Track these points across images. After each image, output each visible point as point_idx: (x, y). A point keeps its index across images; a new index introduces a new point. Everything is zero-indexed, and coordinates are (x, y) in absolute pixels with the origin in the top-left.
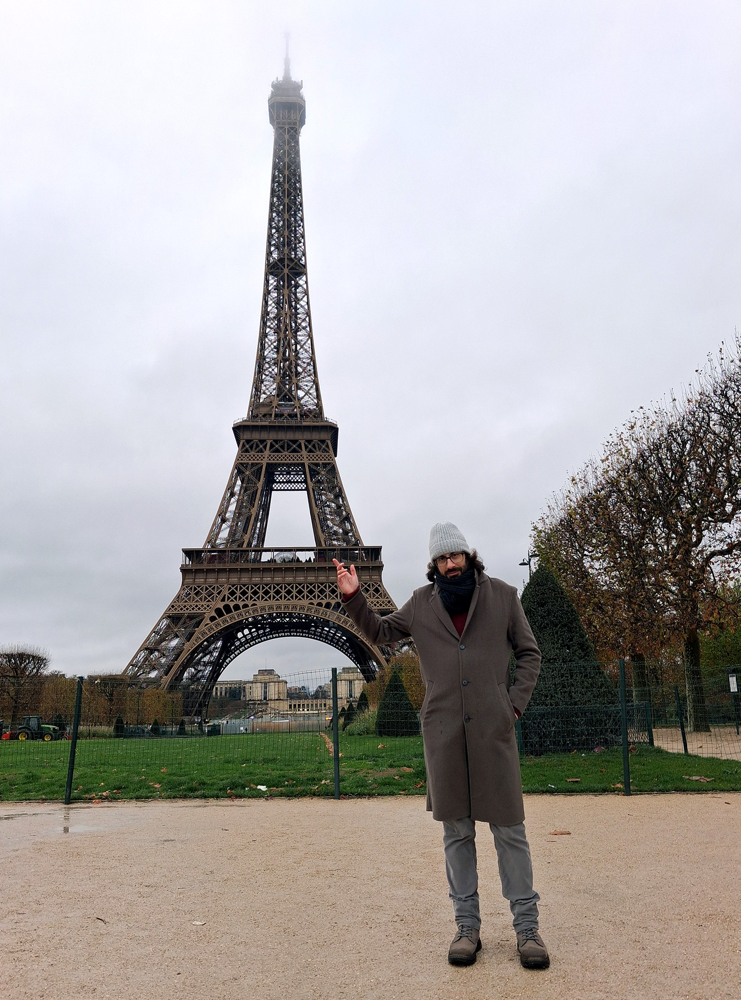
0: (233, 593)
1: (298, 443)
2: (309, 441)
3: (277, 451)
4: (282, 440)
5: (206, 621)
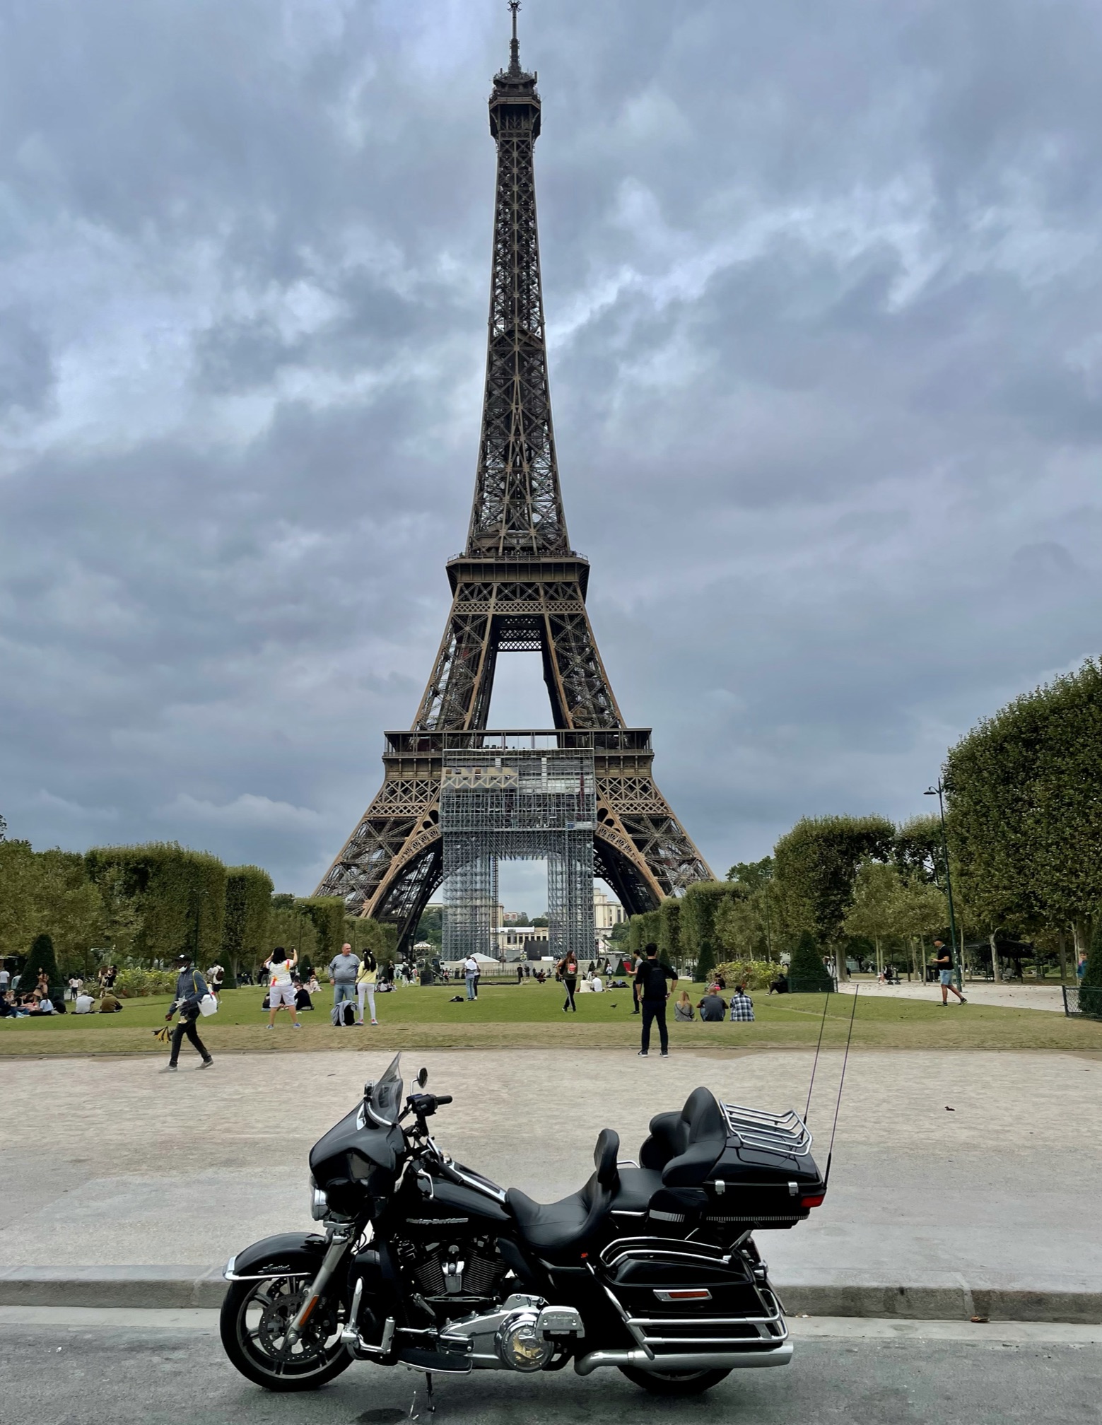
1: (534, 587)
2: (550, 585)
3: (507, 598)
4: (512, 583)
5: (419, 827)
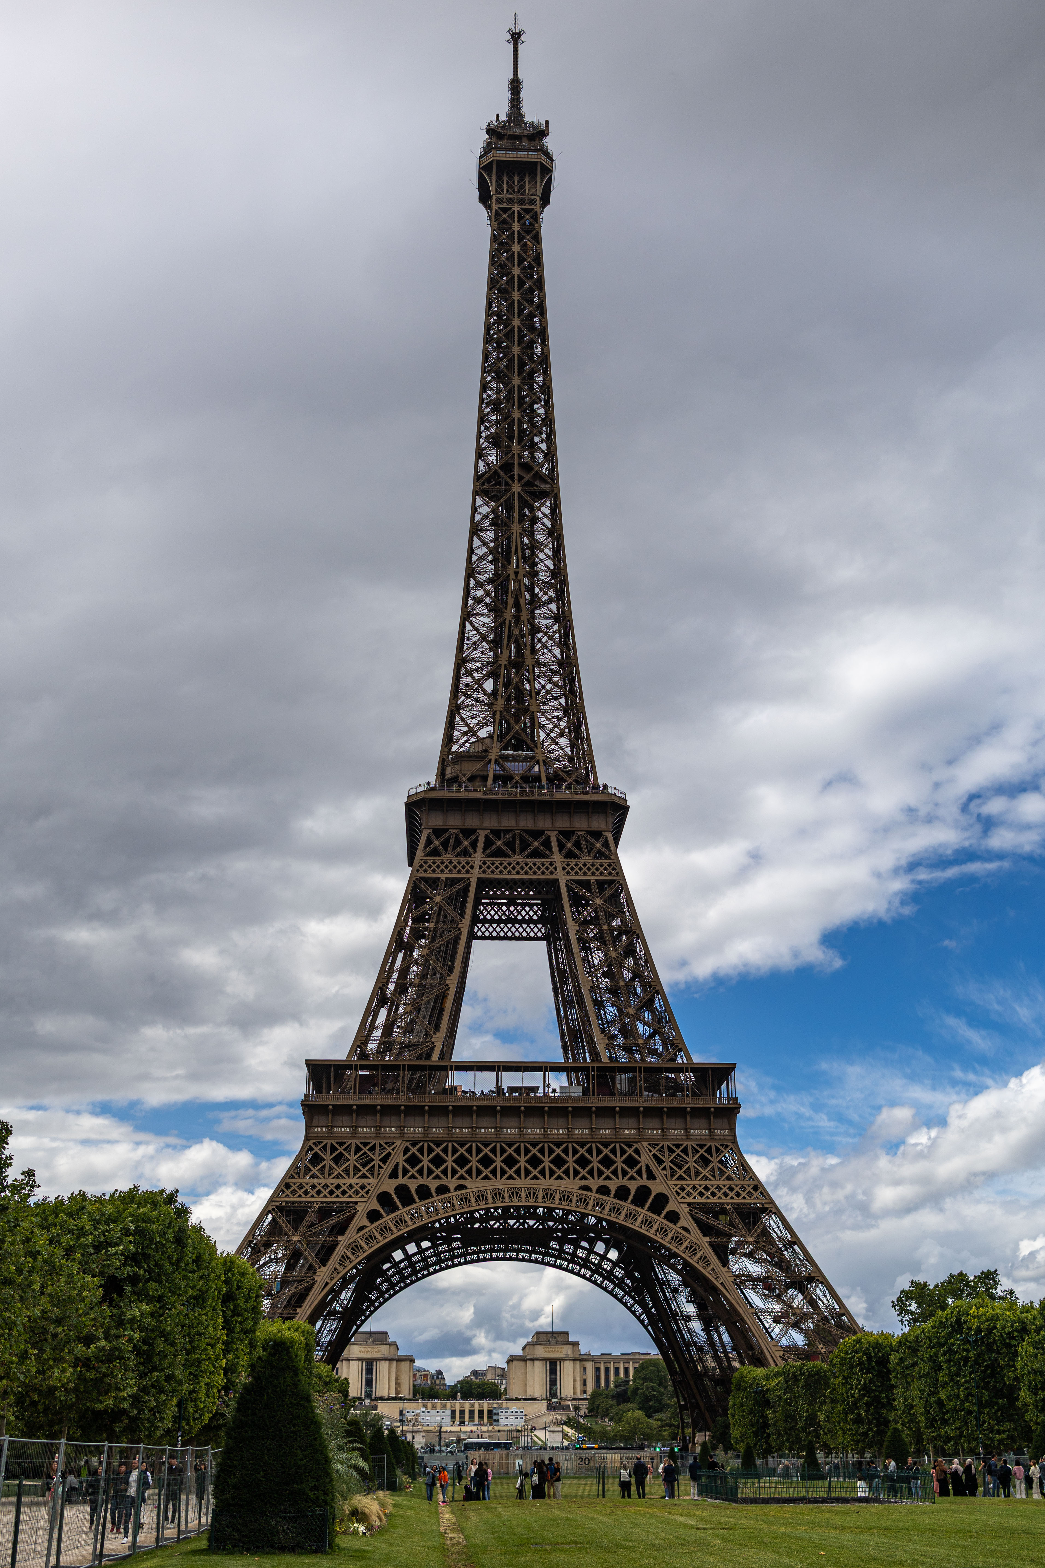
0: (413, 1161)
1: (543, 837)
2: (567, 834)
3: (499, 853)
4: (508, 831)
5: (360, 1219)
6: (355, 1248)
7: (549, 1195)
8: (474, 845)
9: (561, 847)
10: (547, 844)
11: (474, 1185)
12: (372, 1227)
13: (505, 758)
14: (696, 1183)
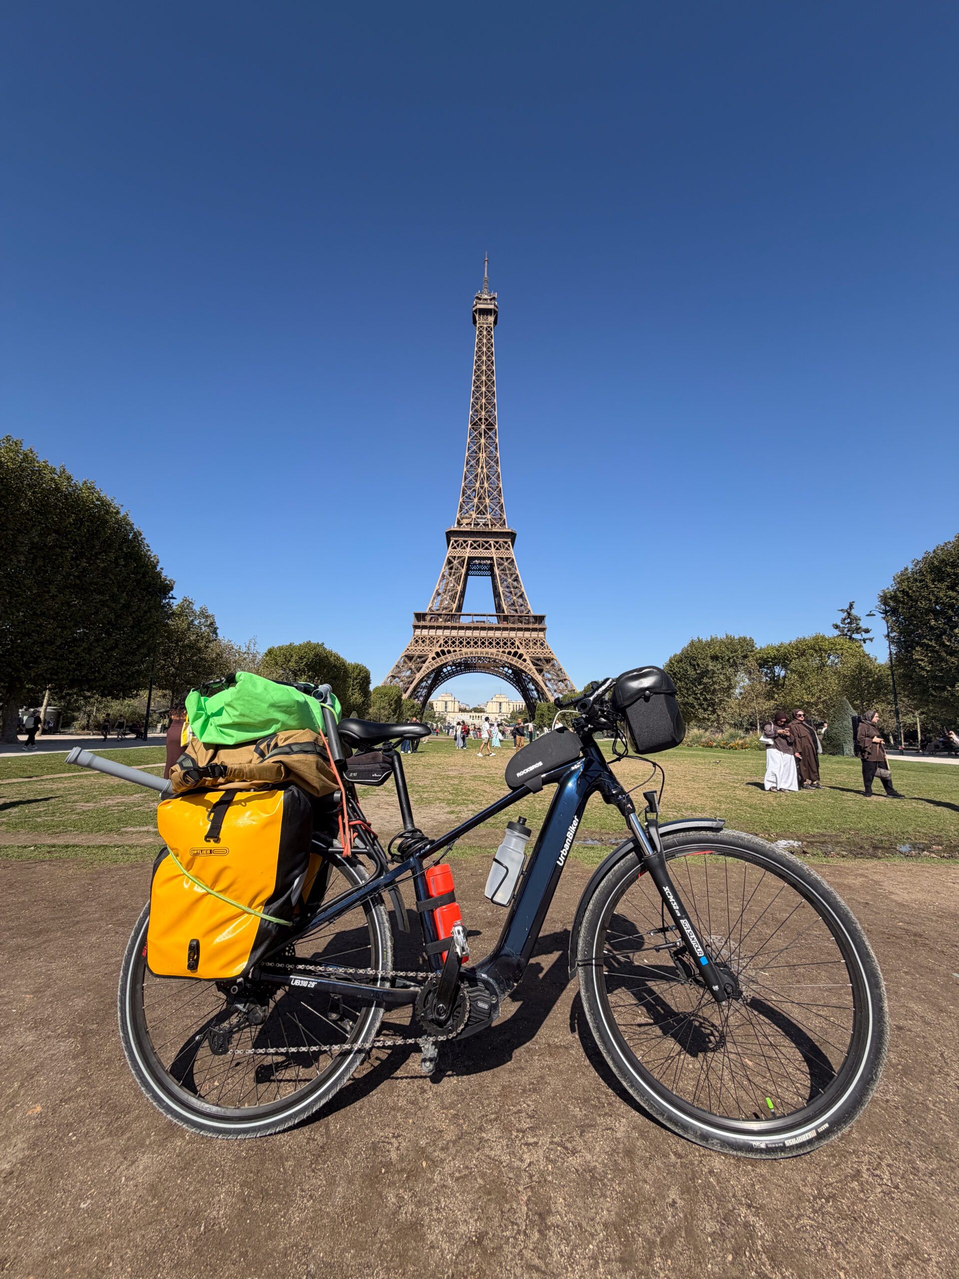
0: (446, 642)
1: (489, 543)
3: (475, 548)
4: (478, 541)
5: (430, 659)
6: (428, 668)
7: (487, 653)
8: (467, 545)
9: (495, 546)
10: (490, 545)
11: (464, 650)
12: (433, 662)
13: (478, 518)
14: (532, 650)
